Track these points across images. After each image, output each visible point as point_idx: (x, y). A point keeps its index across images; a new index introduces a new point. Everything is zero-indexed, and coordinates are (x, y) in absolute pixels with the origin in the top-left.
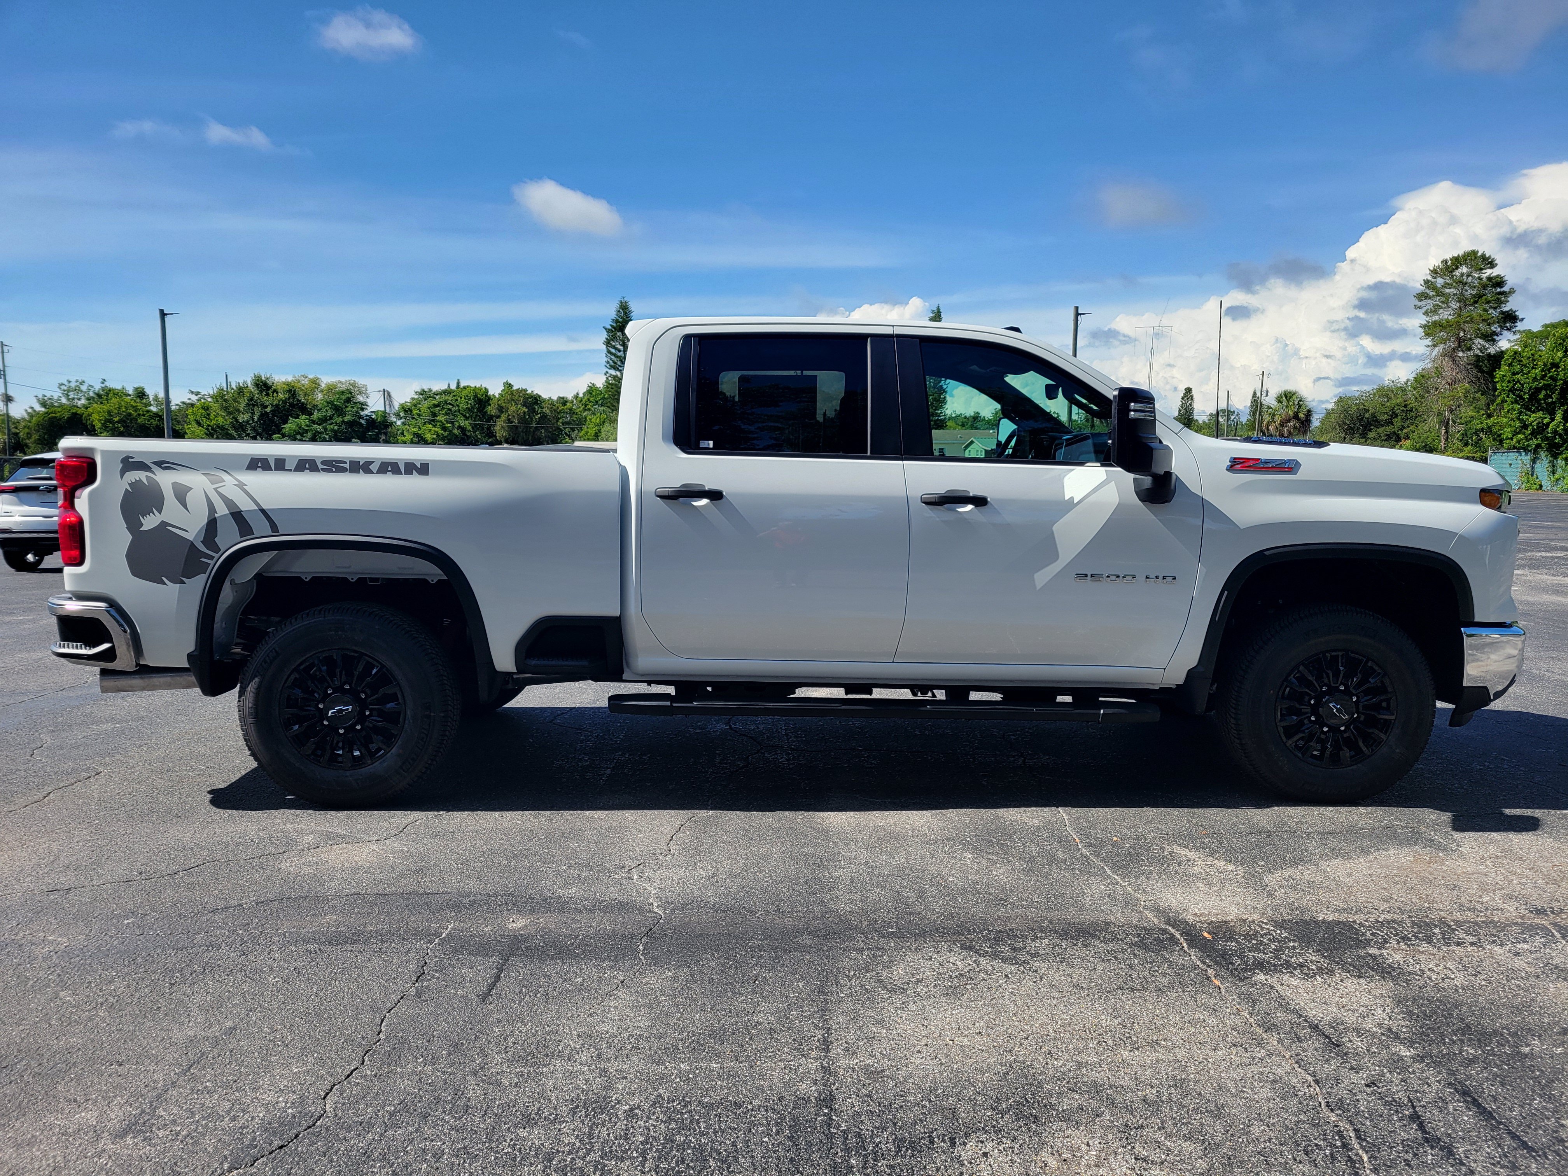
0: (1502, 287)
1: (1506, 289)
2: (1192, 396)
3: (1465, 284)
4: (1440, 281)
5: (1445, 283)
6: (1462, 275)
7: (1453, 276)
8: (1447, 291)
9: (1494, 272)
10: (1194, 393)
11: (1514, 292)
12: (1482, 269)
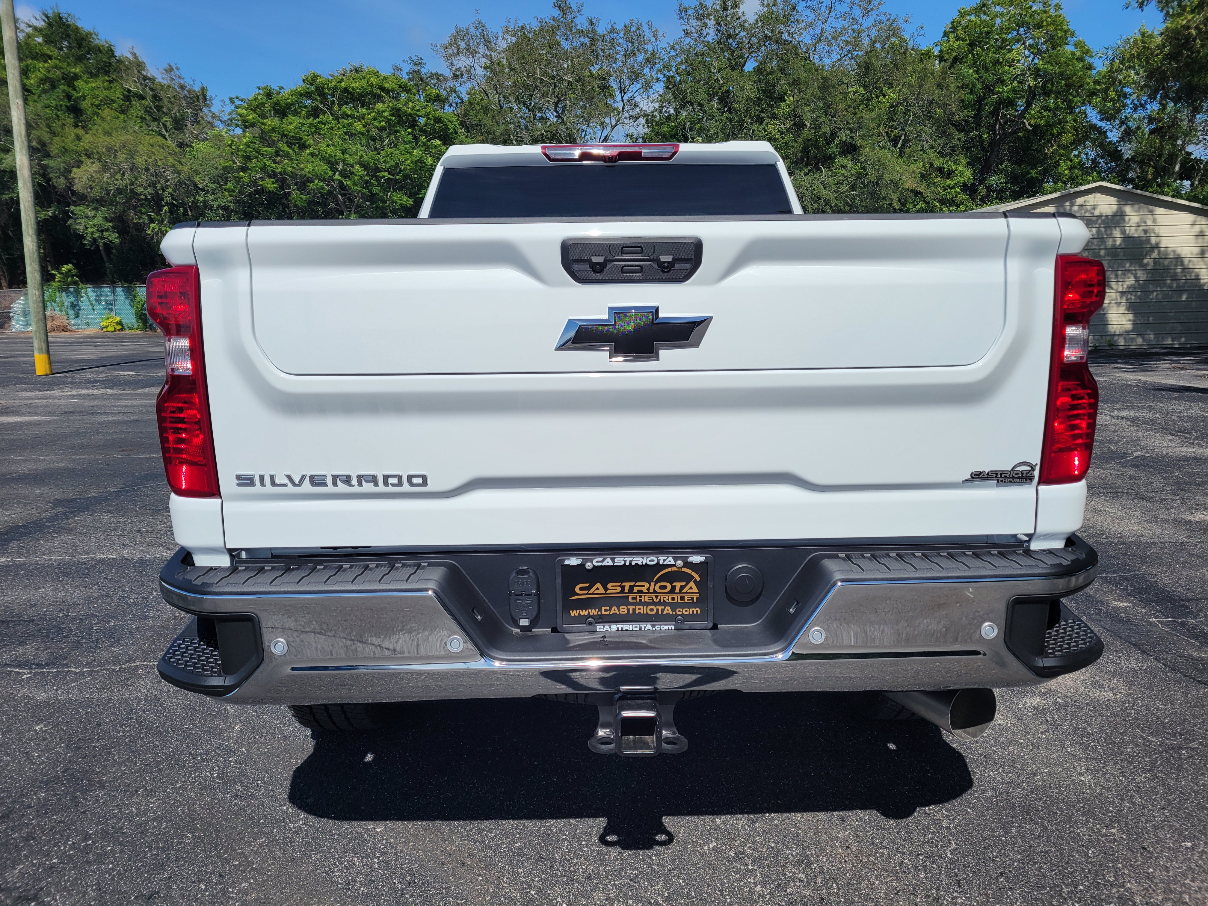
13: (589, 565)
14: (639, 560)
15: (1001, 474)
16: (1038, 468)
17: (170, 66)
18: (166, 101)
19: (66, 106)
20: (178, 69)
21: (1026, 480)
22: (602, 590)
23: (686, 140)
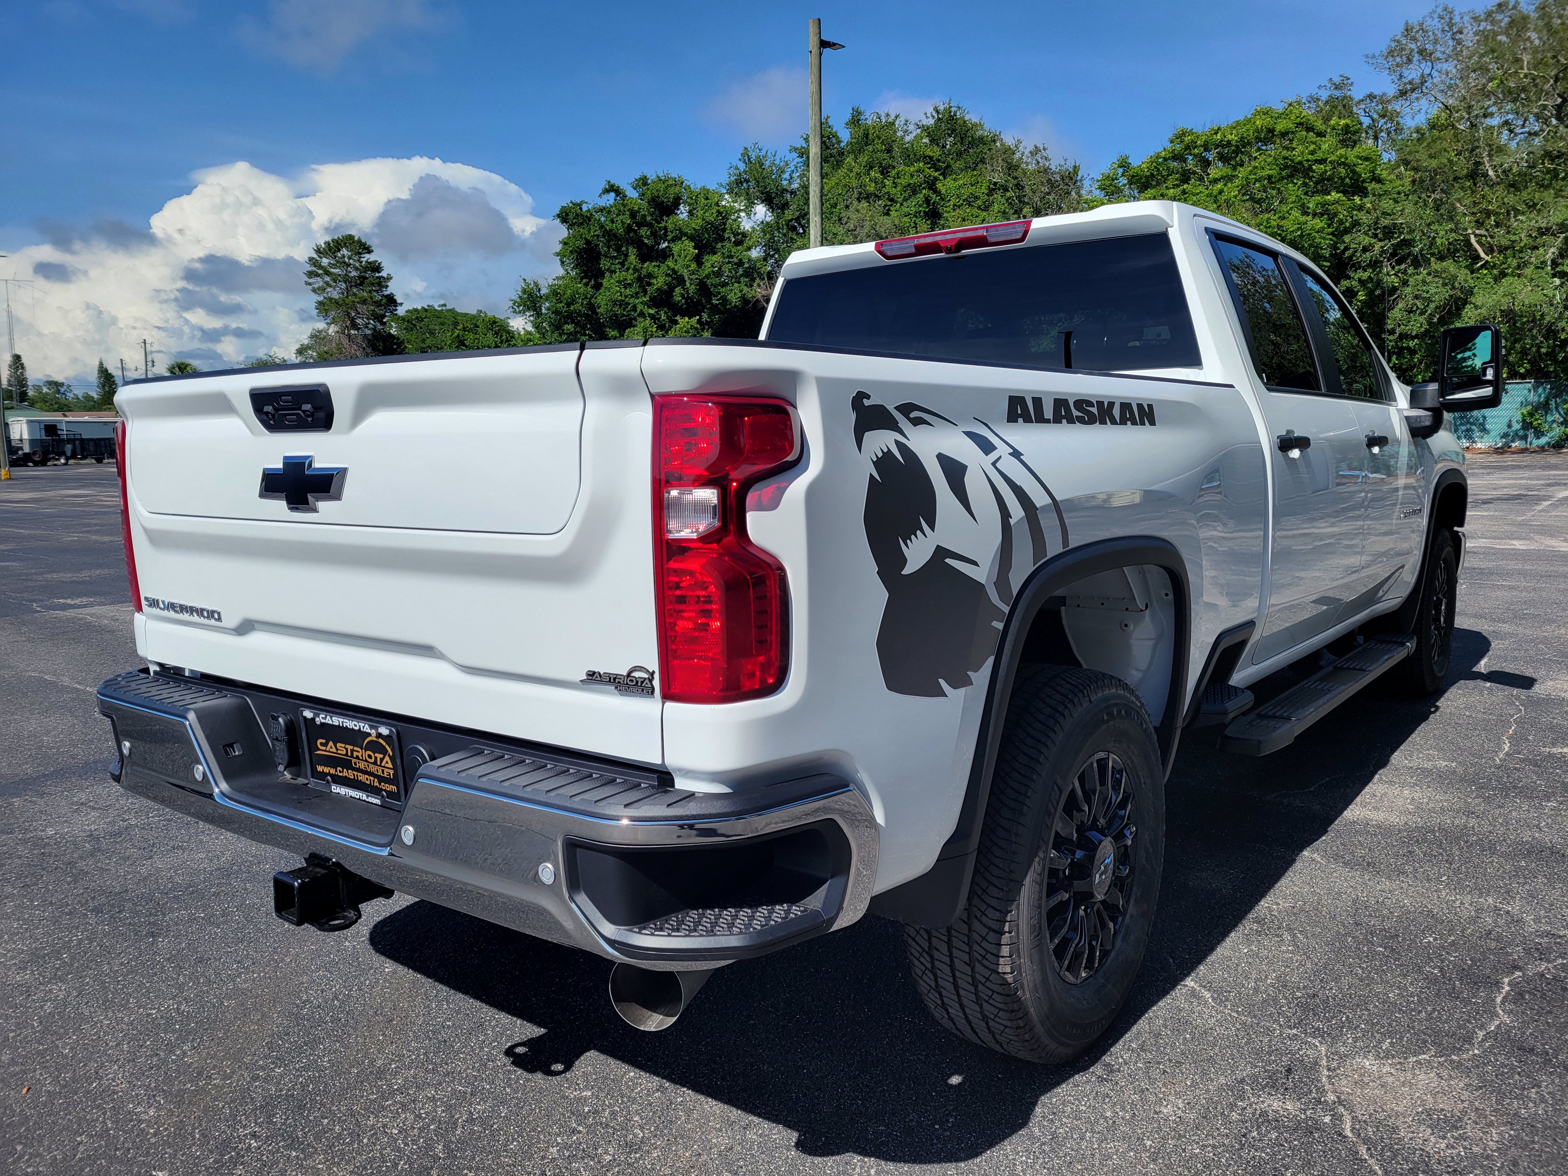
0: (379, 272)
1: (384, 274)
2: (22, 365)
3: (348, 265)
4: (325, 261)
5: (330, 263)
6: (344, 256)
7: (336, 257)
8: (332, 270)
9: (371, 257)
10: (24, 360)
11: (391, 278)
12: (361, 254)
13: (318, 720)
14: (350, 724)
15: (615, 679)
16: (657, 676)
17: (1036, 147)
18: (1027, 189)
19: (925, 212)
20: (1045, 149)
21: (643, 690)
22: (334, 750)
23: (1038, 213)
